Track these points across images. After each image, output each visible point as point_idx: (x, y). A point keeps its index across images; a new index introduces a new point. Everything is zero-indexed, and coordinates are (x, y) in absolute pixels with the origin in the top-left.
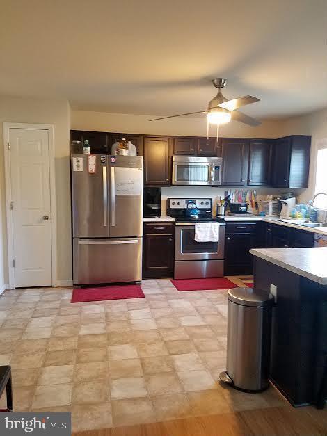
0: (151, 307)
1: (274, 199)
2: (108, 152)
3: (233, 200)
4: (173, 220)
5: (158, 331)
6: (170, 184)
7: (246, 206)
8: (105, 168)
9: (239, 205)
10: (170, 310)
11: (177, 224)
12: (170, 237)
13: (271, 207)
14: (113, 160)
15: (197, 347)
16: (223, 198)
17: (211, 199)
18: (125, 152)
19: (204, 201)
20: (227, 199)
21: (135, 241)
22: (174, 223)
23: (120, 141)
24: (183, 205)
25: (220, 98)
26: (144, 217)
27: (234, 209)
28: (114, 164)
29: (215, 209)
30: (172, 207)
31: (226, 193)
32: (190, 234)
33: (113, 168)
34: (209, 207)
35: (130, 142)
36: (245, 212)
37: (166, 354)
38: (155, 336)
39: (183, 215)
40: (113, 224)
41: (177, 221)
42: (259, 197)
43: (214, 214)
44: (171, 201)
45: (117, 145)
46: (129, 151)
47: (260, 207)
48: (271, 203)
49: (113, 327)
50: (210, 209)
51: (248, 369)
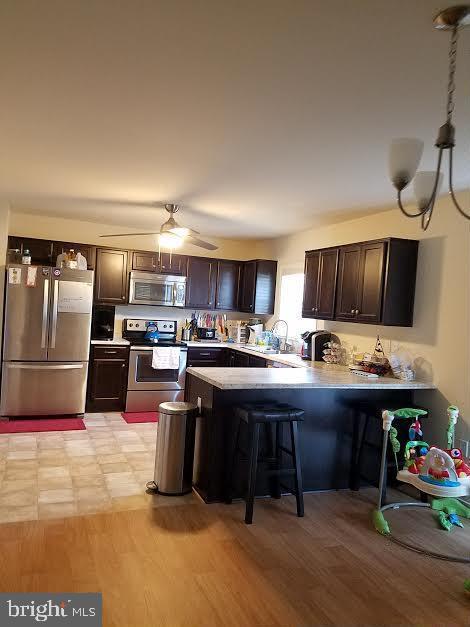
0: (91, 438)
1: (243, 324)
2: (52, 263)
3: (201, 323)
4: (128, 343)
5: (95, 457)
6: (126, 302)
7: (214, 331)
8: (47, 282)
9: (206, 330)
10: (112, 440)
11: (132, 348)
12: (123, 362)
13: (239, 333)
14: (57, 273)
15: (133, 467)
16: (189, 320)
17: (176, 322)
18: (72, 265)
19: (168, 324)
20: (194, 323)
21: (80, 366)
22: (128, 346)
23: (68, 252)
24: (142, 328)
25: (171, 222)
26: (92, 339)
27: (201, 334)
28: (58, 278)
29: (179, 333)
30: (129, 328)
31: (193, 315)
32: (146, 360)
33: (56, 282)
34: (172, 330)
35: (79, 254)
36: (213, 338)
37: (100, 473)
38: (92, 460)
39: (140, 338)
40: (53, 346)
41: (132, 345)
42: (229, 322)
43: (178, 339)
44: (129, 322)
45: (63, 256)
46: (78, 263)
47: (230, 333)
48: (239, 328)
49: (45, 454)
50: (175, 333)
51: (171, 476)
